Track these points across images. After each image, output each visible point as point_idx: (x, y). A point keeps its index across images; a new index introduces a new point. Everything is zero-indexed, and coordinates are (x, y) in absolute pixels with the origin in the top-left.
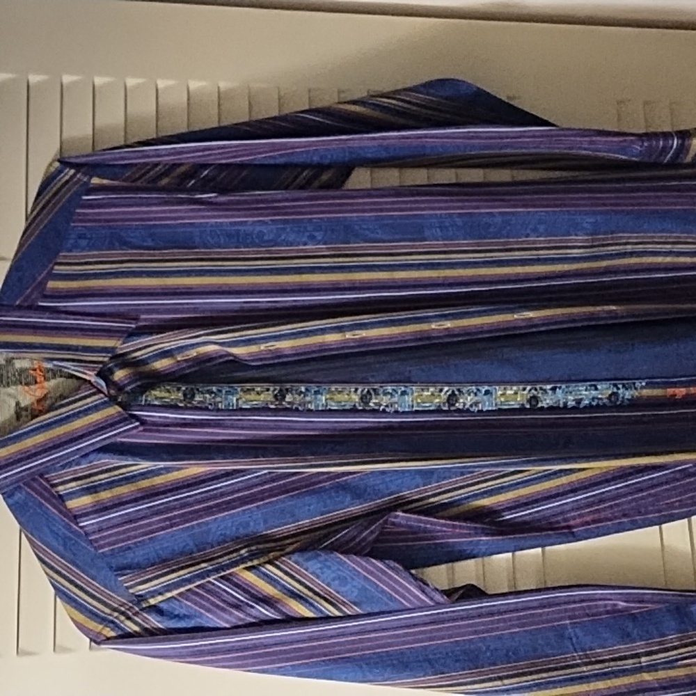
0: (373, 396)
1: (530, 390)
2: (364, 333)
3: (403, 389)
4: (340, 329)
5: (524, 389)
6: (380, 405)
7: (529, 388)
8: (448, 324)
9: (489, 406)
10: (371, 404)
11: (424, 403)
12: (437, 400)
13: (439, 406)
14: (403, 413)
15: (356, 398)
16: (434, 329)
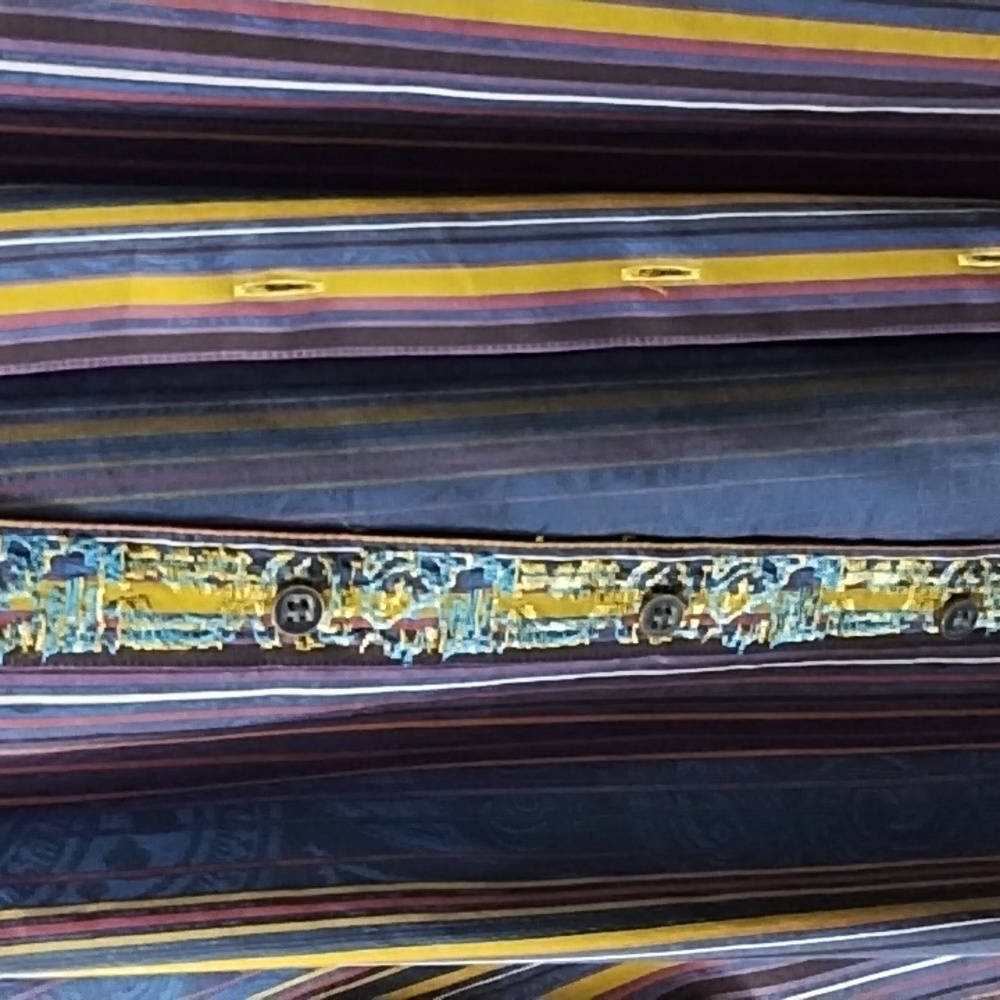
0: (335, 595)
1: (960, 571)
2: (320, 284)
3: (471, 562)
4: (210, 256)
5: (936, 571)
6: (360, 632)
7: (957, 563)
8: (694, 272)
9: (795, 628)
10: (323, 627)
11: (547, 621)
12: (603, 610)
13: (610, 630)
14: (459, 659)
15: (254, 597)
16: (629, 289)
